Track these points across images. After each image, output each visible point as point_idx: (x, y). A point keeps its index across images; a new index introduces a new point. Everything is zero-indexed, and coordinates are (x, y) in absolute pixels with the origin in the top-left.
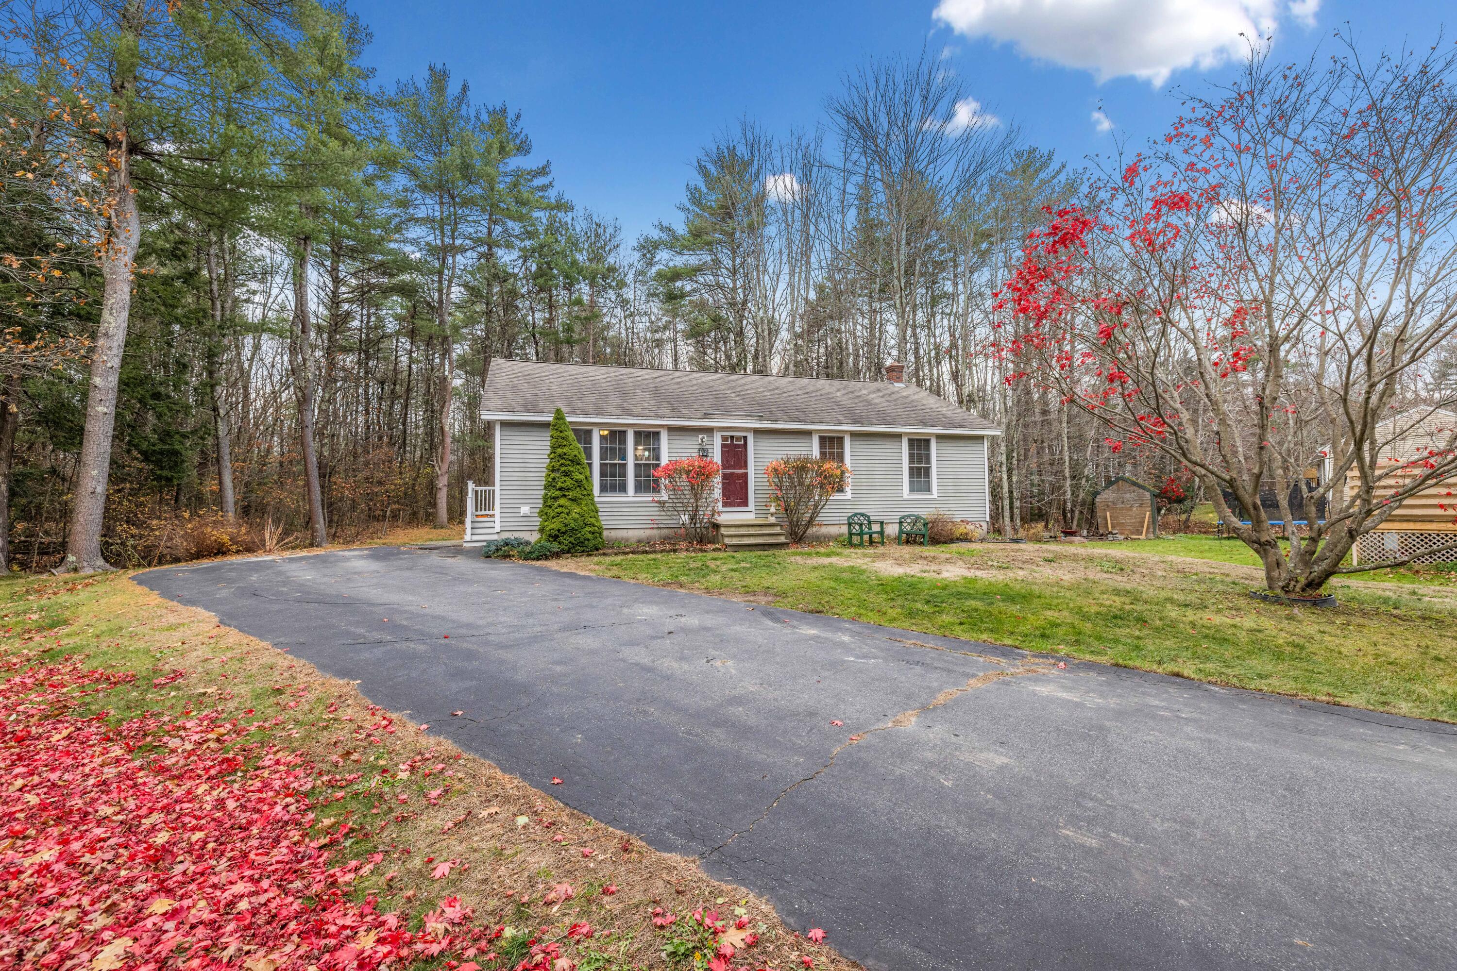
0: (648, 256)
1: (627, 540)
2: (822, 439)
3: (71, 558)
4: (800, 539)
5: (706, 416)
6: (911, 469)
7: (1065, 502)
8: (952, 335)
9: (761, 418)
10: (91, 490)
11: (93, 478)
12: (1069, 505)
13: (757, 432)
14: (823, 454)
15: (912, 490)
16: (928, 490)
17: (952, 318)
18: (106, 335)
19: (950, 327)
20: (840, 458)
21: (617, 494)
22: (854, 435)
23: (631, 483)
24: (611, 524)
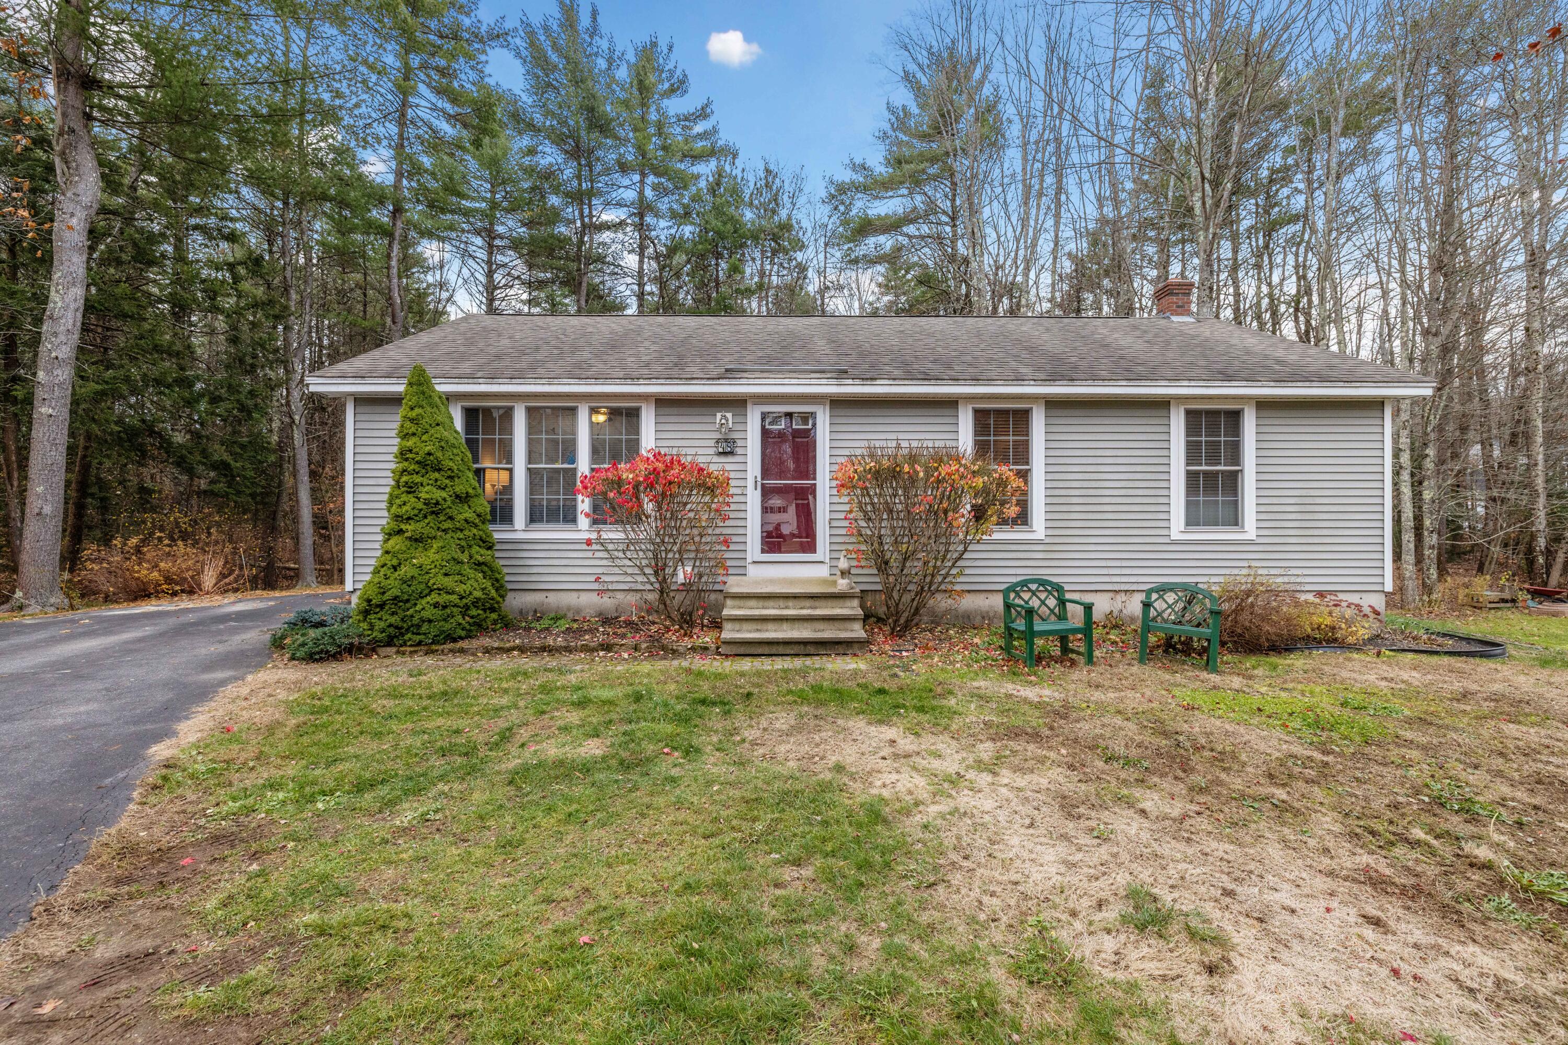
0: (842, 208)
1: (578, 611)
2: (981, 417)
3: (19, 594)
4: (906, 627)
5: (729, 374)
6: (1192, 479)
7: (1533, 537)
8: (1302, 278)
9: (842, 374)
10: (36, 511)
11: (38, 495)
12: (1542, 542)
13: (838, 403)
14: (981, 448)
15: (1192, 521)
16: (1234, 520)
17: (1302, 249)
18: (51, 317)
19: (1297, 267)
20: (1022, 454)
21: (561, 526)
22: (1054, 404)
23: (584, 504)
24: (548, 582)
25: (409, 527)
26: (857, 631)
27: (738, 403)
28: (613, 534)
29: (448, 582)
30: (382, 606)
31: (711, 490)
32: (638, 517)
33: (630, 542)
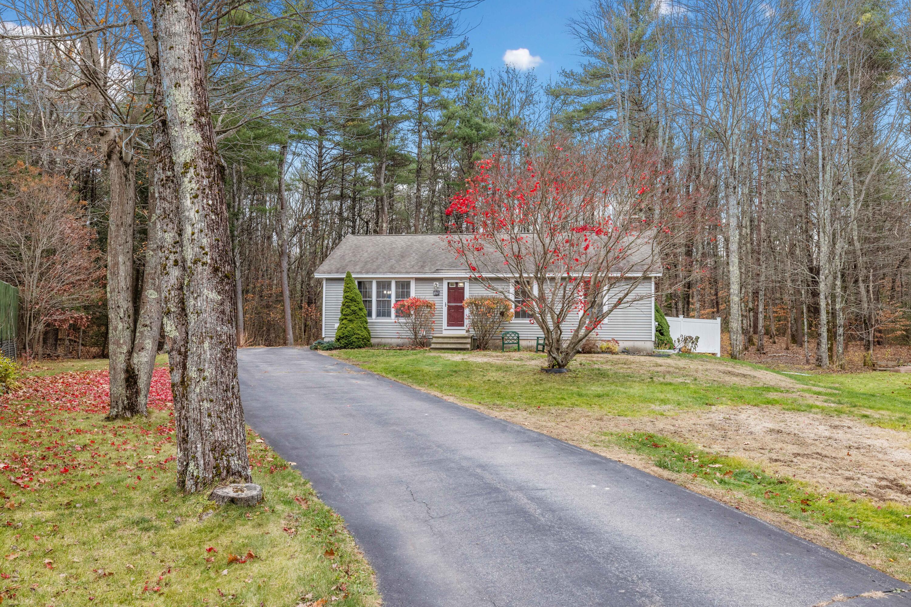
1: (391, 344)
2: (517, 283)
5: (437, 271)
9: (472, 271)
13: (472, 280)
14: (517, 293)
21: (386, 318)
23: (393, 311)
24: (382, 335)
25: (348, 317)
26: (468, 346)
27: (441, 280)
28: (402, 320)
29: (359, 332)
30: (343, 338)
31: (431, 307)
32: (409, 315)
33: (407, 323)
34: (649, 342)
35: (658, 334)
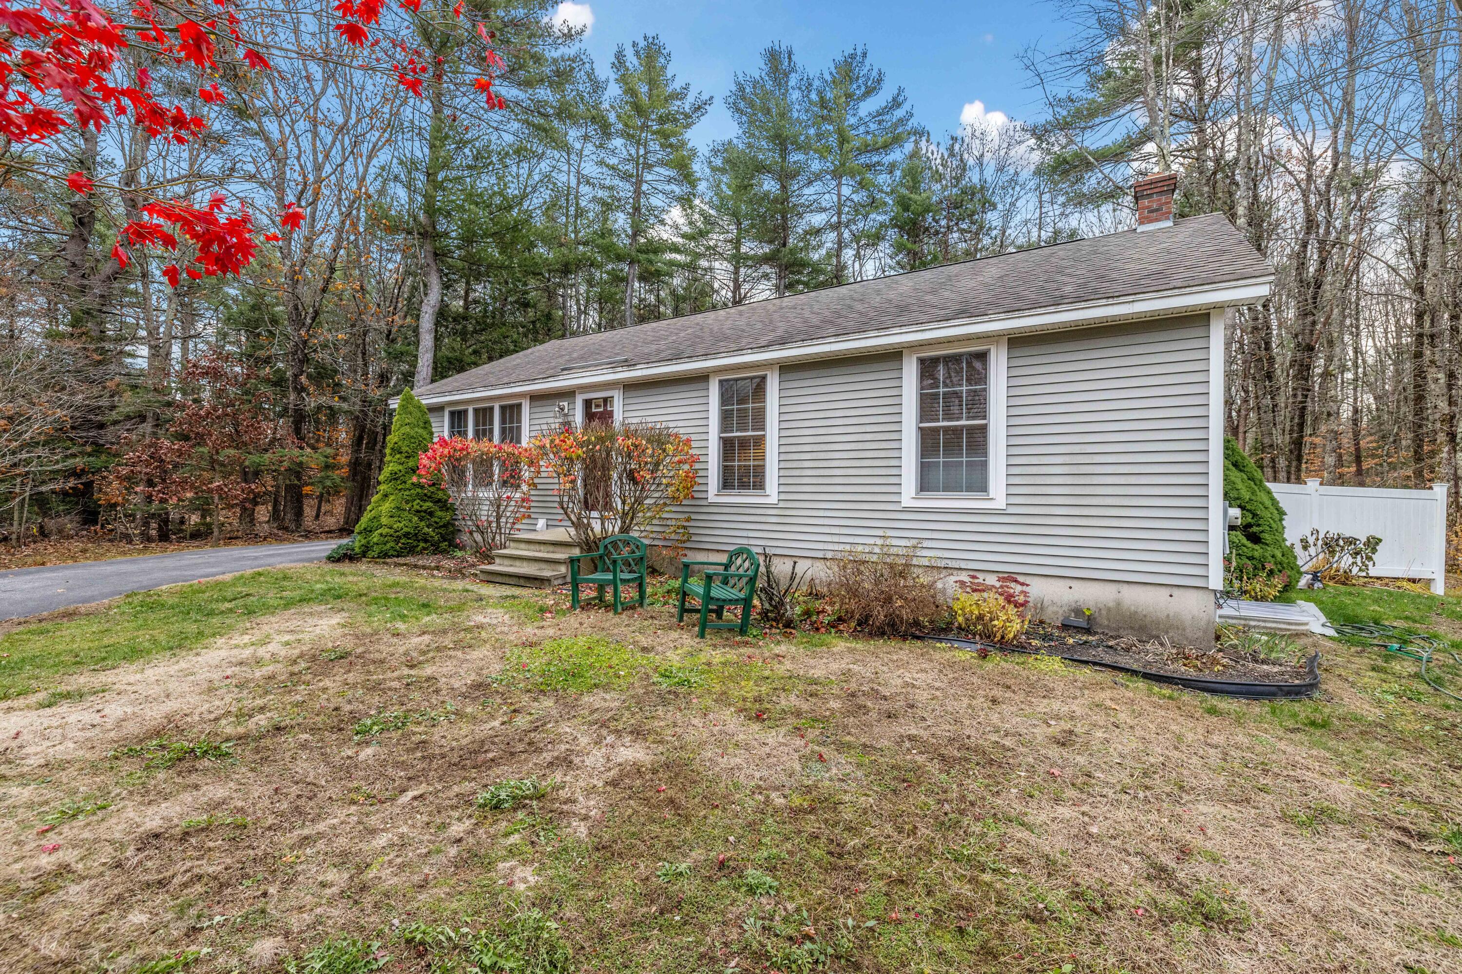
6: (927, 437)
13: (630, 387)
14: (726, 414)
16: (981, 486)
20: (761, 419)
22: (789, 369)
26: (561, 572)
27: (569, 394)
34: (1200, 594)
35: (1239, 537)
